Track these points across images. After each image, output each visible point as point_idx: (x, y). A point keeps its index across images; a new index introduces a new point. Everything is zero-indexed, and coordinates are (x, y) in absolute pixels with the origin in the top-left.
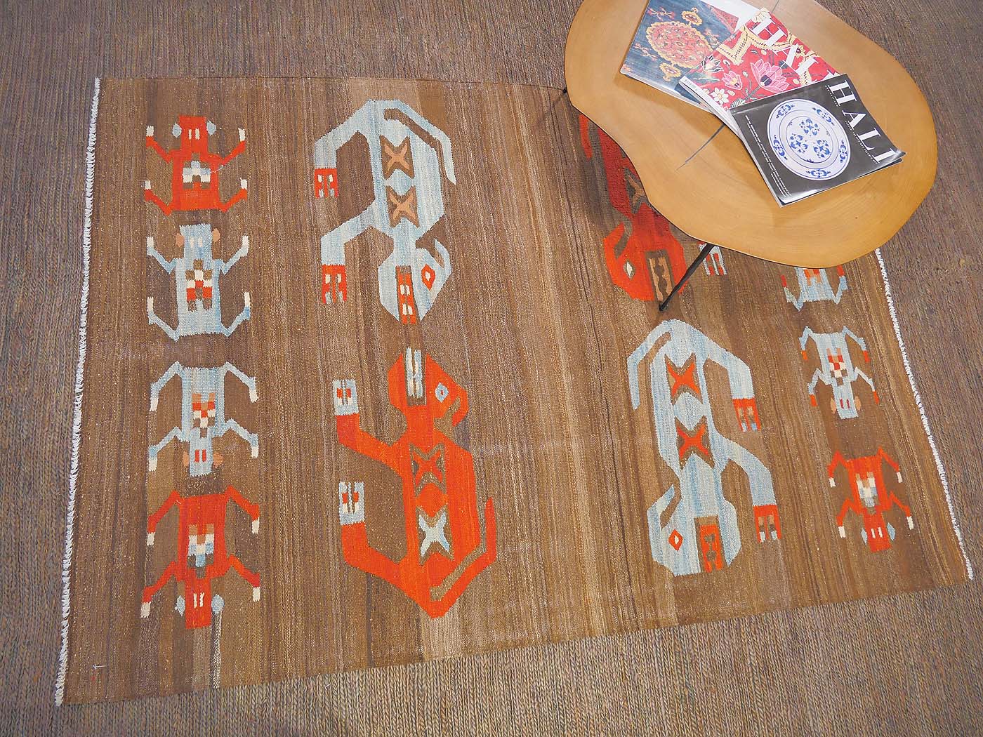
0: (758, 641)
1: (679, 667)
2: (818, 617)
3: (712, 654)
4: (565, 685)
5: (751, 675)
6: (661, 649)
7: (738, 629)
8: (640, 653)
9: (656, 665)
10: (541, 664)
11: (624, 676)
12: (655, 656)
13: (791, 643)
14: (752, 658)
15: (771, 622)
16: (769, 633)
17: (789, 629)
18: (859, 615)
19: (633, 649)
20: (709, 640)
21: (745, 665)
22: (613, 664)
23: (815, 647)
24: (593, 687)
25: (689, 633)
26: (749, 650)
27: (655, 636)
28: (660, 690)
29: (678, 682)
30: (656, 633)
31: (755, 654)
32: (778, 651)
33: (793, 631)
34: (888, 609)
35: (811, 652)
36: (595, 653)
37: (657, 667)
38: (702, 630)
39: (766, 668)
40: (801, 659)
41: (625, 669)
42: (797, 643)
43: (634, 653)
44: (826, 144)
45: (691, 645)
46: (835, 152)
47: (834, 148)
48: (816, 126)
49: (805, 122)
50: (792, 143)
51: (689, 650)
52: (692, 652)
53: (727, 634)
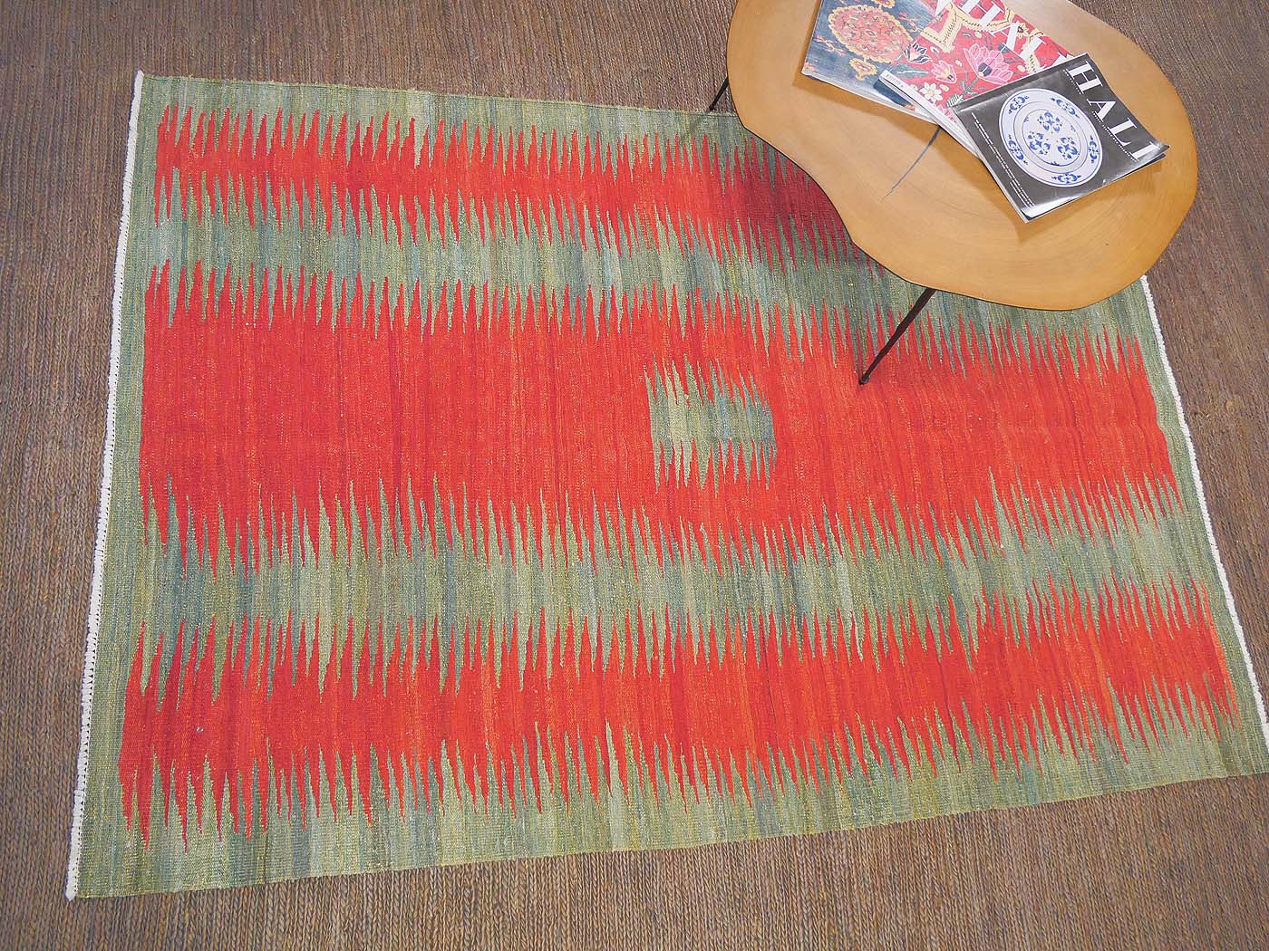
0: (943, 920)
6: (811, 931)
7: (916, 904)
13: (988, 925)
14: (934, 944)
15: (961, 895)
16: (959, 910)
17: (985, 906)
18: (1080, 886)
19: (773, 931)
20: (877, 920)
25: (849, 909)
26: (930, 932)
27: (803, 913)
30: (805, 910)
33: (991, 909)
34: (1122, 879)
35: (1014, 938)
36: (720, 936)
43: (773, 937)
44: (1073, 143)
45: (851, 926)
46: (1083, 150)
47: (1082, 146)
48: (1057, 120)
49: (1043, 116)
50: (1031, 143)
51: (848, 933)
52: (852, 935)
53: (900, 911)
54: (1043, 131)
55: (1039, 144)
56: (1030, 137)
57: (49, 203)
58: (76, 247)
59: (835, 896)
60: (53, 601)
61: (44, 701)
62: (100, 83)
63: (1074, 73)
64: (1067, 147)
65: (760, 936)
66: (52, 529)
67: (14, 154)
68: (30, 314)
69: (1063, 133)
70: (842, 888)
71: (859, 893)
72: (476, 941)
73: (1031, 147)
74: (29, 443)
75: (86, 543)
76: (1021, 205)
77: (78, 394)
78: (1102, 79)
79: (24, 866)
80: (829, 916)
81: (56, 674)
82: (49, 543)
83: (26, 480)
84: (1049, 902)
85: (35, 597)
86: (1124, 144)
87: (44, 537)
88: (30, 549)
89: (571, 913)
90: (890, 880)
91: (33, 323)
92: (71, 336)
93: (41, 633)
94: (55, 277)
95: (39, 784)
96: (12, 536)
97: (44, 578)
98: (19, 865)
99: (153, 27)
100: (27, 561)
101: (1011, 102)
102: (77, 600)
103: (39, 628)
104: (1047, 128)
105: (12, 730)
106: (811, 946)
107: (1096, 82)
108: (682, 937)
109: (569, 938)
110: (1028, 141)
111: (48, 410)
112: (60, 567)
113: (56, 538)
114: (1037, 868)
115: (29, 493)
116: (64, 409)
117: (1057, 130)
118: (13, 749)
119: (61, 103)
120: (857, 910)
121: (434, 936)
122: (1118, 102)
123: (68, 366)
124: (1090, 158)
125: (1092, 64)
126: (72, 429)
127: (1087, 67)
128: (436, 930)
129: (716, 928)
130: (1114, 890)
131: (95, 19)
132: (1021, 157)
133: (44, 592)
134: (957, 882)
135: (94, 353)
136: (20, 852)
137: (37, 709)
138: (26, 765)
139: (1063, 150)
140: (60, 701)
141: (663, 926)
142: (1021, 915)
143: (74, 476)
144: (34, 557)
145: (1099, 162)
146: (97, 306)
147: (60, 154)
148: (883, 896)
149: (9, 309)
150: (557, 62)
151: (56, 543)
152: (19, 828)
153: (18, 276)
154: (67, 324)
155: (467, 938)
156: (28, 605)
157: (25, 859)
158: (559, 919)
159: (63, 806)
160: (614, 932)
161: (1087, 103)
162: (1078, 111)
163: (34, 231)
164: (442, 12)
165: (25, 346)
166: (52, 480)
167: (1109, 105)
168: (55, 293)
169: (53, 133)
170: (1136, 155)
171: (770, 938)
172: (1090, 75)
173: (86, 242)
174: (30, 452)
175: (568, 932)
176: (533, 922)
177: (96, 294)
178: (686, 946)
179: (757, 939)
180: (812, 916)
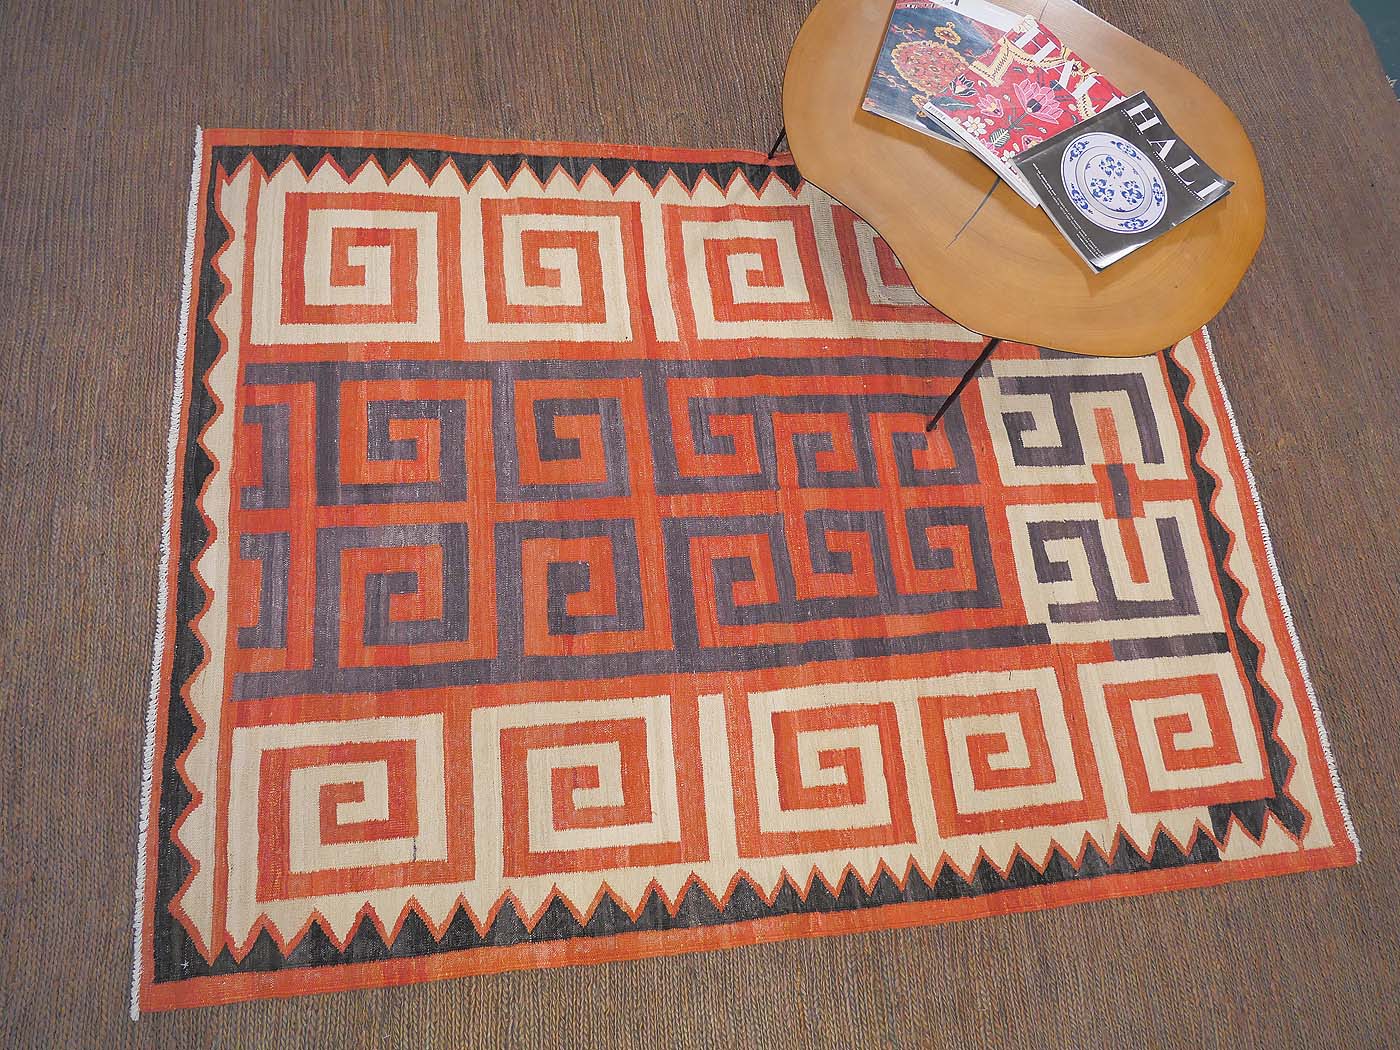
0: (992, 974)
1: (879, 1011)
2: (1078, 941)
3: (927, 994)
4: (718, 1039)
5: (982, 1023)
7: (965, 959)
8: (826, 991)
9: (848, 1008)
10: (685, 1010)
11: (802, 1023)
12: (846, 995)
13: (1039, 977)
14: (985, 1000)
15: (1012, 950)
16: (1009, 965)
17: (1036, 958)
19: (817, 986)
20: (924, 974)
21: (974, 1009)
22: (787, 1008)
23: (1074, 983)
24: (759, 1041)
26: (980, 987)
28: (853, 1044)
29: (878, 1033)
30: (849, 965)
31: (988, 993)
32: (1021, 989)
33: (1043, 961)
36: (762, 992)
37: (849, 1011)
38: (914, 960)
39: (1003, 1012)
40: (1053, 1000)
41: (804, 1014)
42: (1049, 978)
44: (1136, 186)
45: (897, 981)
46: (1148, 194)
47: (1146, 189)
48: (1119, 164)
49: (1105, 161)
50: (1094, 191)
51: (895, 989)
52: (899, 990)
53: (948, 966)
54: (1105, 177)
55: (1103, 190)
56: (1093, 185)
57: (81, 265)
58: (108, 308)
59: (881, 951)
60: (85, 661)
61: (76, 761)
62: (132, 142)
63: (1132, 113)
64: (1131, 192)
65: (804, 992)
66: (82, 589)
67: (47, 218)
68: (60, 375)
69: (1126, 178)
70: (888, 943)
71: (905, 947)
72: (514, 999)
73: (1095, 194)
74: (57, 504)
75: (117, 602)
76: (1090, 257)
77: (105, 454)
78: (1160, 117)
79: (61, 925)
80: (875, 971)
81: (88, 734)
82: (79, 602)
83: (55, 541)
84: (1103, 952)
85: (66, 657)
86: (1188, 184)
87: (74, 598)
88: (60, 610)
89: (610, 971)
90: (938, 934)
91: (63, 384)
92: (100, 397)
93: (74, 693)
94: (86, 337)
95: (72, 844)
96: (42, 597)
97: (76, 638)
98: (56, 925)
99: (185, 84)
100: (58, 621)
101: (1072, 149)
102: (109, 660)
103: (71, 688)
104: (1109, 173)
105: (45, 791)
106: (857, 1001)
107: (1155, 120)
108: (722, 993)
109: (608, 998)
110: (1092, 189)
111: (75, 470)
112: (91, 627)
113: (87, 598)
114: (1090, 918)
115: (58, 554)
116: (91, 468)
117: (1120, 175)
118: (46, 809)
119: (91, 163)
120: (903, 966)
121: (472, 993)
122: (1178, 140)
123: (96, 426)
124: (1155, 201)
125: (1150, 102)
126: (99, 488)
127: (1145, 106)
128: (474, 986)
129: (758, 983)
130: (1169, 941)
131: (127, 79)
132: (1086, 207)
133: (75, 652)
134: (1007, 934)
135: (122, 412)
136: (56, 912)
137: (69, 769)
138: (60, 825)
139: (1128, 194)
140: (92, 759)
141: (703, 983)
142: (1075, 966)
143: (103, 537)
144: (65, 618)
145: (1164, 204)
146: (126, 365)
147: (92, 215)
148: (930, 952)
149: (40, 371)
150: (590, 109)
151: (87, 603)
152: (55, 888)
153: (49, 338)
154: (96, 384)
155: (505, 995)
156: (61, 665)
157: (61, 918)
158: (598, 978)
159: (97, 865)
160: (653, 991)
161: (1146, 143)
162: (1139, 153)
163: (67, 293)
164: (474, 60)
165: (53, 408)
166: (80, 540)
167: (1170, 144)
168: (85, 354)
169: (84, 195)
170: (1202, 194)
171: (815, 993)
172: (1148, 114)
173: (118, 303)
174: (59, 514)
175: (608, 992)
176: (572, 980)
177: (126, 353)
178: (727, 1003)
179: (800, 994)
180: (857, 970)
